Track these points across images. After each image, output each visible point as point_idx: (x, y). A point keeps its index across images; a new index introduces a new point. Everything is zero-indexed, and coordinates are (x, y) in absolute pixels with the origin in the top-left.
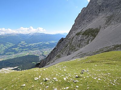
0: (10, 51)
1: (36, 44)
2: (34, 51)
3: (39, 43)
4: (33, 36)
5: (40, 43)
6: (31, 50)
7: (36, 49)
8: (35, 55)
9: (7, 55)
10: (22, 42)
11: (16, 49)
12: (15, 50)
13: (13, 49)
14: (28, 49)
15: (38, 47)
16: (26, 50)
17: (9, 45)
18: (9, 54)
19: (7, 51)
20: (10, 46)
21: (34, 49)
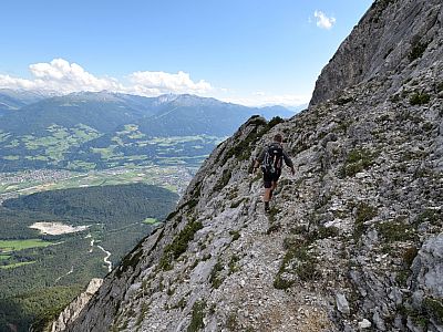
0: (81, 159)
1: (177, 139)
2: (165, 170)
3: (189, 138)
4: (170, 106)
5: (195, 138)
6: (155, 161)
7: (176, 164)
8: (167, 186)
9: (72, 170)
10: (129, 128)
11: (105, 152)
12: (99, 155)
13: (96, 150)
14: (145, 157)
15: (184, 153)
16: (136, 162)
17: (83, 134)
18: (80, 170)
19: (73, 154)
20: (88, 138)
21: (166, 161)
